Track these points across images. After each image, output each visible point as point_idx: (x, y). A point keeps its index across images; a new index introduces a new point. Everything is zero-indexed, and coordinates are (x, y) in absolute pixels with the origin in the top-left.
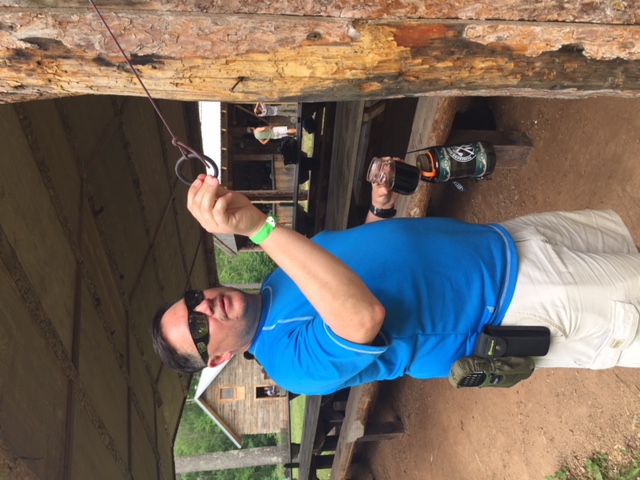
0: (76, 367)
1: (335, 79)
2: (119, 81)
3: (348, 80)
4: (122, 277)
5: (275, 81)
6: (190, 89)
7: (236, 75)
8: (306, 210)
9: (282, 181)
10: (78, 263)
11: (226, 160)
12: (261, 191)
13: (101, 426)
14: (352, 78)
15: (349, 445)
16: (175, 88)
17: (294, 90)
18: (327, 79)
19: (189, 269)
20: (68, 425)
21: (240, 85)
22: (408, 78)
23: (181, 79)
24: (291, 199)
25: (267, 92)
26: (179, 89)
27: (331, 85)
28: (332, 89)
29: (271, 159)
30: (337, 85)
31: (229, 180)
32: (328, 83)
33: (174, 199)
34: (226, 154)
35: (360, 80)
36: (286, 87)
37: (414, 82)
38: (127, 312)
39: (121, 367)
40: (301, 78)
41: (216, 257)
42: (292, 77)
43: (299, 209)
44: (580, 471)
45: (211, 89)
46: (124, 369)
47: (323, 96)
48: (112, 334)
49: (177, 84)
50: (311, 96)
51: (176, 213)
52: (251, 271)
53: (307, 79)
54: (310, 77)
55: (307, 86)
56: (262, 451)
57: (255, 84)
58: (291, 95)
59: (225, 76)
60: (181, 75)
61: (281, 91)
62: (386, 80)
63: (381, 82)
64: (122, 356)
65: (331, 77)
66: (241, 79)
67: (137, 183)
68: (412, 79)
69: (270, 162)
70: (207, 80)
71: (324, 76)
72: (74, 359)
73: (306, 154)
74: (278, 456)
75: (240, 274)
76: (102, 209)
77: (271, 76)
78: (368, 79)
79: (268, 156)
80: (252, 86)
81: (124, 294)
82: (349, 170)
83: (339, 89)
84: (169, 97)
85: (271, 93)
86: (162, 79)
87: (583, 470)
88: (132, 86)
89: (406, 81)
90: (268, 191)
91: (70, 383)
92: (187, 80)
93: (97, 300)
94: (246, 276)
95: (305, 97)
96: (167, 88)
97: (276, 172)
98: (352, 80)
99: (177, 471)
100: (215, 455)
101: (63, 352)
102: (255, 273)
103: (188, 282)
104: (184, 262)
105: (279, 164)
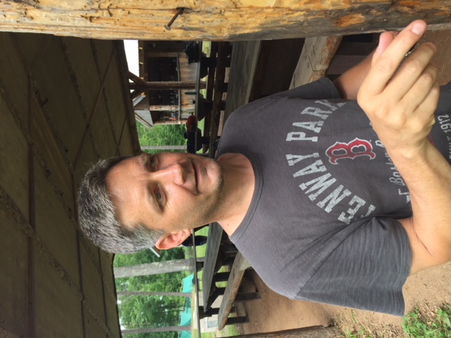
0: (34, 227)
1: (308, 10)
2: (8, 14)
3: (325, 12)
4: (66, 151)
5: (227, 14)
6: (109, 24)
7: (174, 5)
8: (205, 97)
9: (185, 73)
10: (29, 144)
11: (143, 58)
12: (170, 82)
13: (57, 265)
14: (331, 8)
15: (240, 272)
16: (89, 23)
17: (251, 26)
18: (297, 10)
19: (118, 141)
20: (30, 272)
21: (179, 20)
22: (400, 8)
23: (96, 11)
24: (193, 88)
25: (215, 28)
26: (94, 24)
27: (301, 19)
28: (301, 24)
29: (177, 56)
30: (310, 18)
31: (145, 72)
32: (298, 16)
33: (104, 89)
34: (143, 52)
35: (341, 11)
36: (241, 21)
37: (406, 13)
38: (72, 176)
39: (70, 218)
40: (262, 9)
41: (138, 128)
42: (251, 7)
43: (200, 96)
44: (430, 314)
45: (138, 24)
46: (73, 219)
47: (287, 33)
48: (62, 195)
49: (91, 18)
50: (272, 32)
51: (106, 100)
52: (163, 137)
53: (270, 11)
54: (275, 8)
55: (269, 20)
56: (175, 263)
57: (200, 17)
58: (247, 31)
59: (159, 6)
60: (96, 6)
61: (234, 27)
62: (374, 11)
63: (367, 14)
64: (70, 210)
65: (303, 7)
66: (181, 11)
67: (74, 78)
68: (406, 9)
69: (175, 58)
70: (132, 11)
71: (294, 6)
72: (32, 222)
73: (205, 55)
74: (186, 265)
75: (155, 139)
76: (47, 100)
77: (222, 6)
78: (352, 10)
79: (174, 53)
80: (195, 20)
81: (69, 163)
82: (248, 75)
83: (310, 24)
84: (82, 35)
85: (220, 29)
86: (70, 11)
87: (433, 314)
88: (27, 20)
89: (397, 12)
90: (176, 82)
91: (30, 239)
92: (106, 13)
93: (48, 171)
94: (159, 140)
95: (263, 34)
96: (76, 23)
97: (181, 66)
98: (331, 11)
99: (116, 277)
100: (142, 266)
101: (21, 218)
102: (166, 138)
103: (118, 150)
104: (114, 135)
105: (183, 60)
